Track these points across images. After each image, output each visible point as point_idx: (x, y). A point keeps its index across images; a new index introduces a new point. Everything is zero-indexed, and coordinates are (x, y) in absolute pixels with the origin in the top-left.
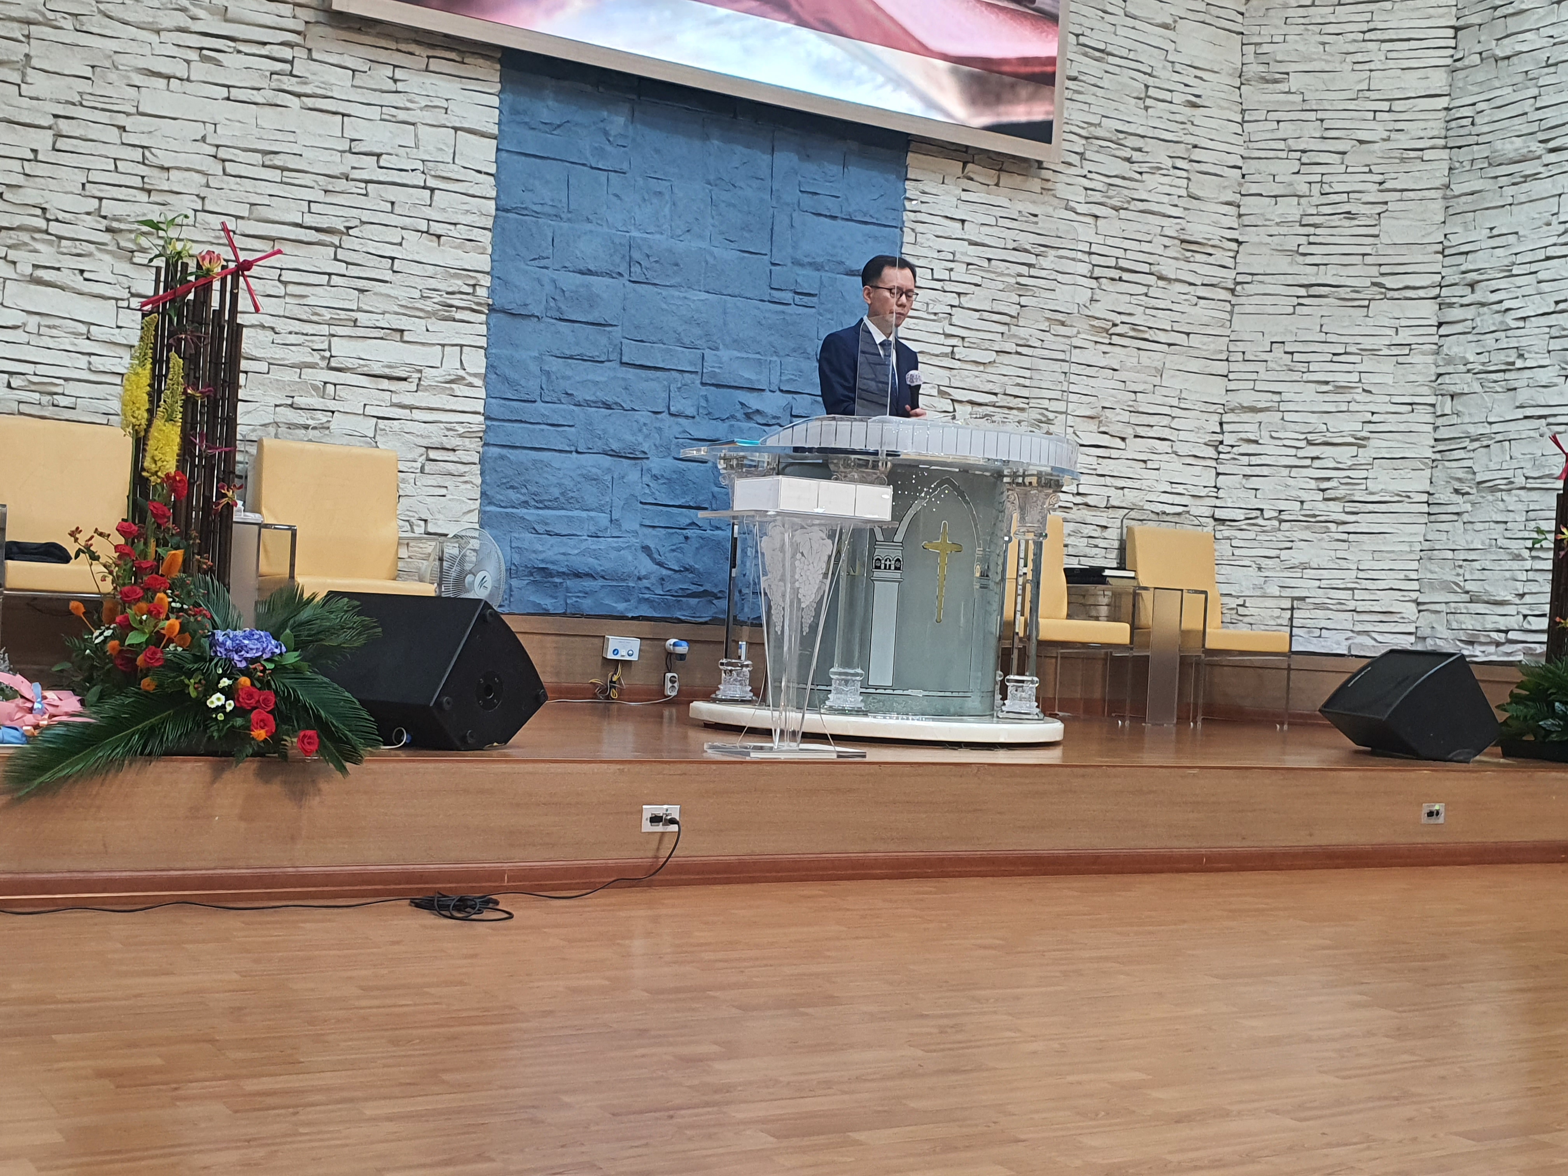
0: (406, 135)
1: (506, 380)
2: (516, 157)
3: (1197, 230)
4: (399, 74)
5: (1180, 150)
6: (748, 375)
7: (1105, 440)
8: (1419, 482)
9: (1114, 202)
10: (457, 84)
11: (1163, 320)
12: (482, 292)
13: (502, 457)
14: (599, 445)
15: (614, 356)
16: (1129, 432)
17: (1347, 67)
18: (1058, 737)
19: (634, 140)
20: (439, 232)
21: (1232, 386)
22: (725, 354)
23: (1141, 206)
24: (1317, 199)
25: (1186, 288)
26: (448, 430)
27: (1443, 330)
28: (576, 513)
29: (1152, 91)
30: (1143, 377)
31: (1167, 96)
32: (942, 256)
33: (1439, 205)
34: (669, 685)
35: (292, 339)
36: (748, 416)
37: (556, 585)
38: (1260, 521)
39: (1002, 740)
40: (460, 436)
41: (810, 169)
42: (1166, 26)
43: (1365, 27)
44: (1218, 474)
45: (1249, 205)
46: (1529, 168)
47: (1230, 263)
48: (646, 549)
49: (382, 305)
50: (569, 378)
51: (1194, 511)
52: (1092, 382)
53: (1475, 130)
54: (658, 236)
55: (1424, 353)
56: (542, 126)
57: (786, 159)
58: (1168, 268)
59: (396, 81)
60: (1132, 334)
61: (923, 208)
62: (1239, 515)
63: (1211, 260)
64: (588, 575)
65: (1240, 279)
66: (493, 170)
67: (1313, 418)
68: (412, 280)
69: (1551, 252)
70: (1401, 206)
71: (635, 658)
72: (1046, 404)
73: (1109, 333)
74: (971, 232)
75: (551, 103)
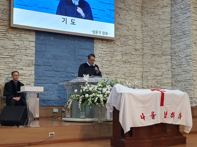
0: (22, 42)
1: (37, 74)
2: (38, 44)
3: (137, 48)
4: (21, 34)
5: (133, 37)
6: (72, 71)
7: (126, 77)
8: (170, 81)
9: (125, 44)
10: (29, 35)
11: (133, 60)
12: (34, 63)
14: (51, 82)
15: (53, 70)
16: (129, 76)
17: (156, 24)
19: (55, 41)
20: (27, 55)
21: (144, 69)
22: (69, 69)
23: (128, 45)
24: (153, 42)
25: (136, 56)
26: (29, 82)
27: (172, 60)
28: (48, 92)
29: (129, 29)
30: (131, 68)
31: (131, 30)
32: (100, 53)
33: (170, 42)
35: (7, 71)
36: (73, 77)
37: (46, 102)
40: (31, 82)
41: (80, 43)
42: (130, 20)
43: (158, 18)
44: (143, 81)
46: (181, 37)
47: (142, 52)
48: (59, 96)
49: (20, 65)
50: (46, 73)
52: (123, 69)
53: (174, 32)
54: (58, 53)
55: (169, 63)
56: (41, 40)
57: (76, 42)
58: (133, 53)
60: (128, 62)
61: (97, 47)
63: (139, 51)
64: (50, 100)
65: (144, 54)
66: (35, 46)
67: (155, 73)
68: (23, 62)
69: (185, 48)
70: (165, 43)
71: (57, 112)
72: (117, 73)
73: (125, 62)
74: (104, 50)
75: (43, 37)
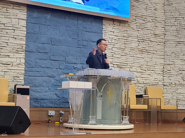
0: (9, 20)
1: (29, 64)
2: (30, 23)
3: (157, 32)
4: (8, 9)
5: (153, 18)
6: (74, 61)
7: (142, 71)
9: (142, 28)
10: (19, 11)
11: (152, 49)
12: (24, 48)
13: (28, 78)
14: (46, 75)
15: (49, 58)
16: (146, 69)
18: (133, 127)
19: (52, 20)
20: (16, 37)
21: (165, 60)
22: (70, 57)
23: (146, 28)
24: (178, 26)
25: (155, 43)
26: (18, 73)
28: (42, 88)
29: (147, 8)
30: (149, 59)
31: (150, 8)
32: (110, 38)
34: (61, 120)
36: (74, 69)
37: (38, 101)
38: (172, 85)
39: (122, 129)
40: (20, 74)
41: (85, 23)
44: (163, 77)
45: (167, 28)
47: (163, 38)
48: (56, 94)
49: (5, 51)
50: (40, 63)
51: (159, 83)
52: (139, 60)
54: (57, 36)
56: (34, 18)
57: (80, 22)
58: (152, 39)
59: (7, 11)
60: (146, 51)
61: (106, 30)
62: (168, 84)
63: (160, 38)
64: (45, 99)
65: (165, 41)
66: (26, 26)
67: (180, 66)
68: (11, 46)
71: (54, 115)
72: (131, 65)
73: (142, 51)
74: (115, 34)
75: (36, 14)
